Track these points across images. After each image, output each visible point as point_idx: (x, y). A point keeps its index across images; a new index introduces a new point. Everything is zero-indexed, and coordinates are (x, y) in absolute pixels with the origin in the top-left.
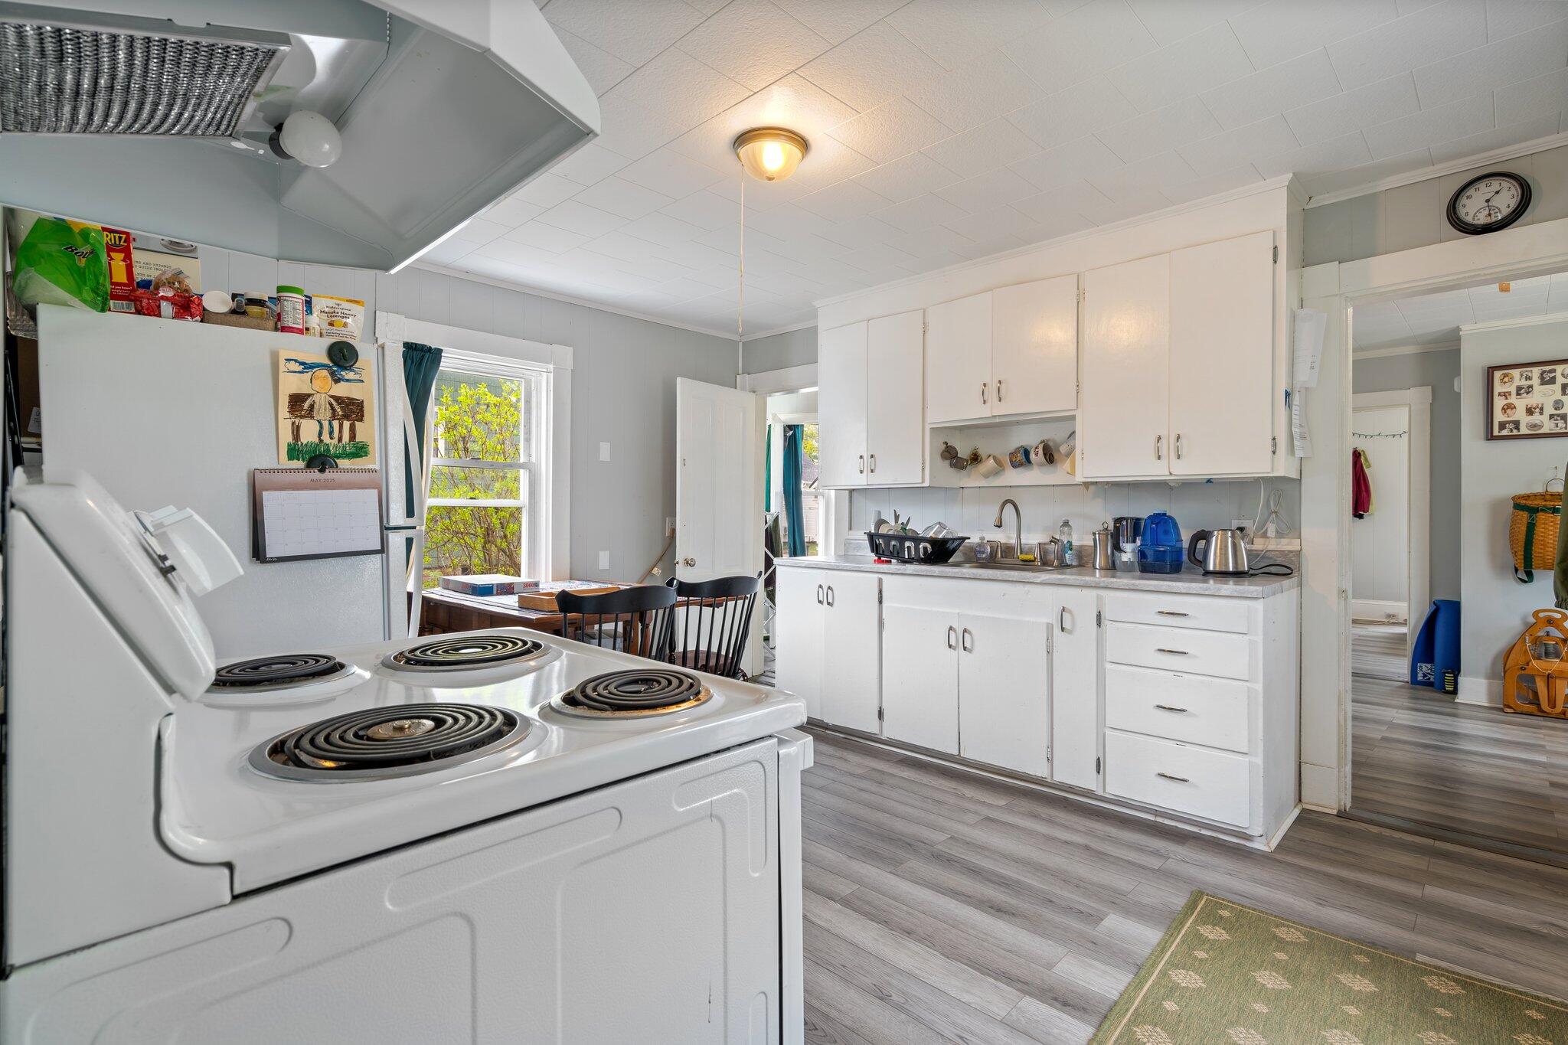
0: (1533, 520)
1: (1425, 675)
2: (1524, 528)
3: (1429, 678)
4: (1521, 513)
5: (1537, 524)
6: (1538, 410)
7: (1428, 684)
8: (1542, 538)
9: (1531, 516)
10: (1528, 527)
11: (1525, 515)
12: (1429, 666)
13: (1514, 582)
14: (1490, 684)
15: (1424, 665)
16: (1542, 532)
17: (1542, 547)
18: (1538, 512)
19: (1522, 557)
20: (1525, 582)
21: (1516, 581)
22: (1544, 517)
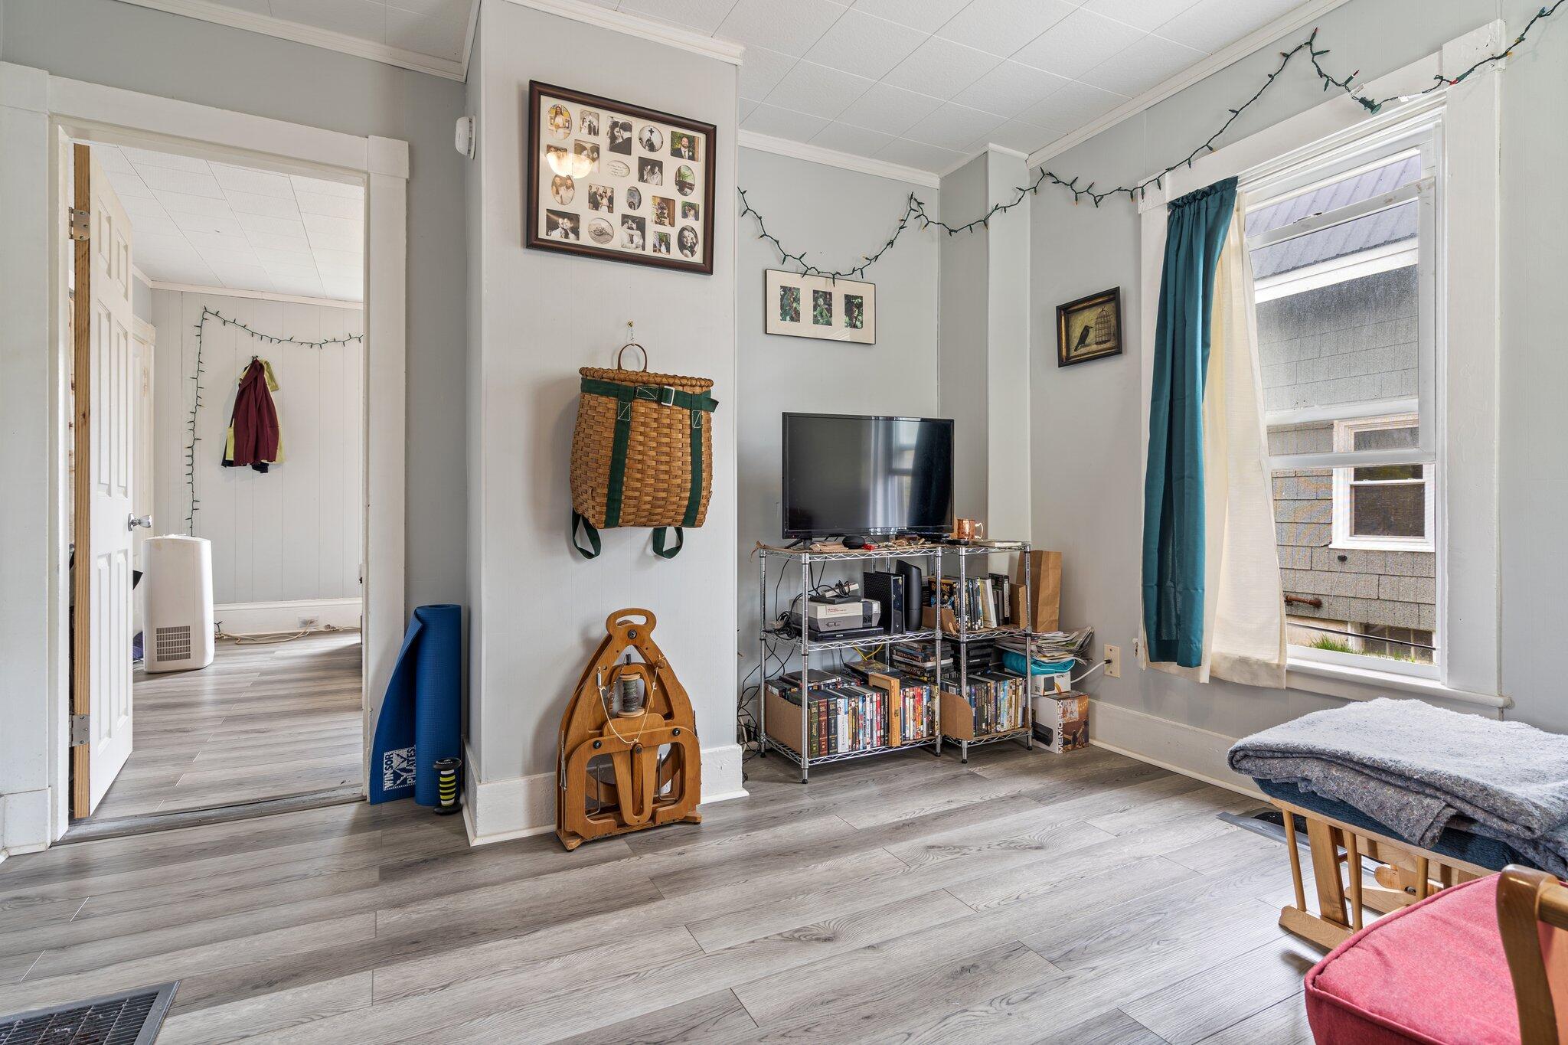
0: (626, 415)
1: (396, 776)
2: (609, 434)
3: (406, 779)
4: (603, 399)
5: (633, 424)
6: (605, 201)
7: (405, 793)
8: (640, 457)
9: (623, 407)
10: (616, 432)
11: (612, 403)
12: (404, 752)
13: (568, 557)
14: (532, 786)
15: (394, 754)
16: (641, 443)
17: (639, 476)
18: (635, 398)
19: (605, 500)
20: (589, 555)
21: (572, 553)
22: (642, 410)
